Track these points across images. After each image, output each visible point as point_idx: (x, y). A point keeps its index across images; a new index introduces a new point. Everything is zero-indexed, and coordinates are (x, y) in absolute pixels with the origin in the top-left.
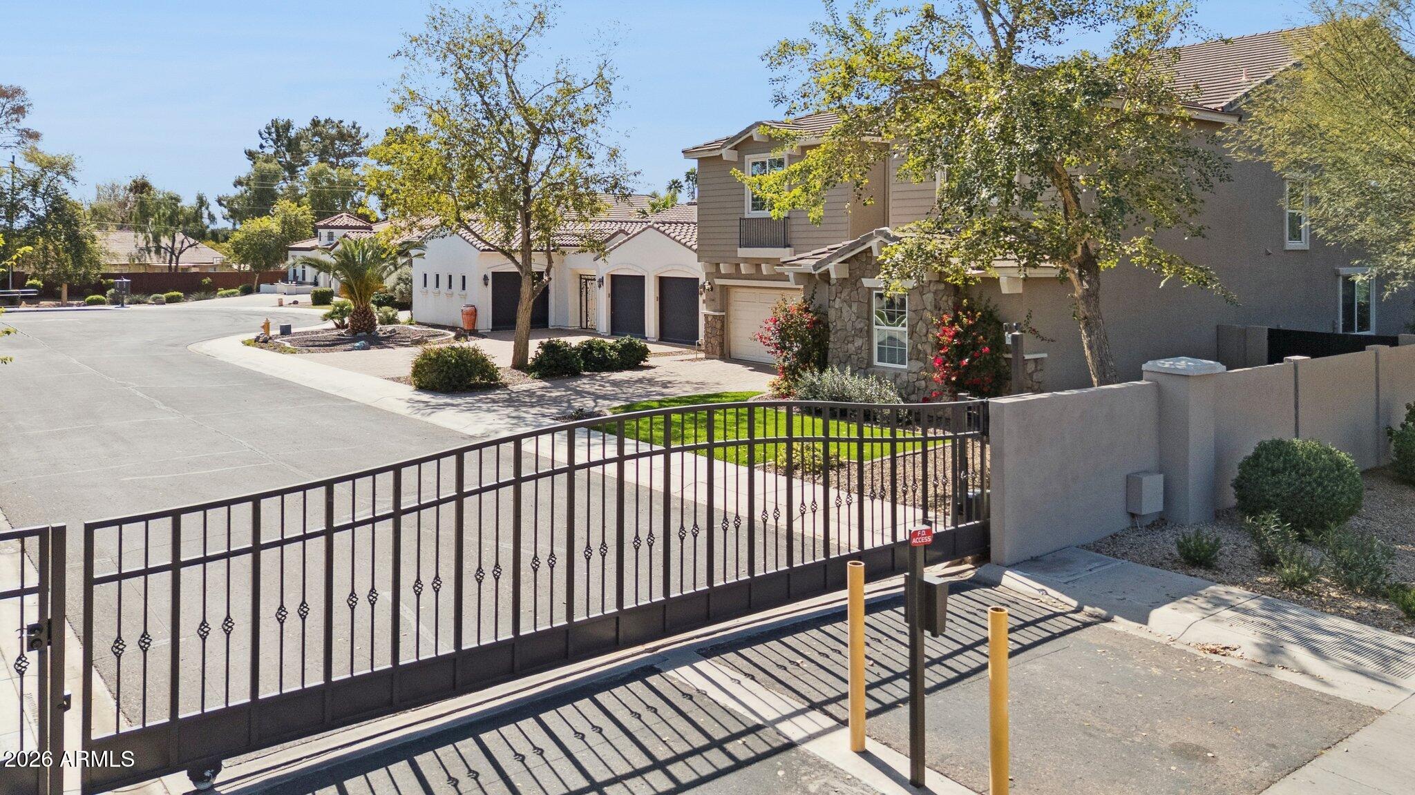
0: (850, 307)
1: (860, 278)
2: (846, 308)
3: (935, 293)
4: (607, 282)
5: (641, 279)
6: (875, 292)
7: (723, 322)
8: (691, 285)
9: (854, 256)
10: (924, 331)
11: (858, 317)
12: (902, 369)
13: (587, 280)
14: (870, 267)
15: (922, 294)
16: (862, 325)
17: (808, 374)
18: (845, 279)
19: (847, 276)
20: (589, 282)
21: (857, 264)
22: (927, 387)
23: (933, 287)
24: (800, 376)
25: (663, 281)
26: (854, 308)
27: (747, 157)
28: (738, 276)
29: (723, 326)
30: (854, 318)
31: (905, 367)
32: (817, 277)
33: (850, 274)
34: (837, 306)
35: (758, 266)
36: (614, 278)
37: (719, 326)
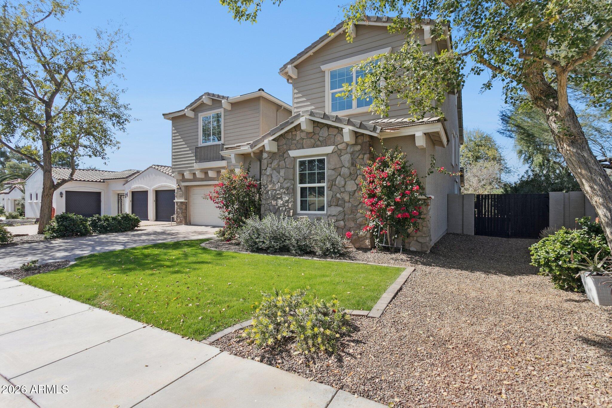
0: (279, 173)
1: (287, 151)
2: (275, 173)
3: (352, 153)
4: (130, 195)
5: (146, 192)
6: (298, 160)
7: (186, 206)
8: (171, 193)
9: (281, 135)
10: (343, 183)
11: (285, 179)
12: (321, 214)
13: (121, 196)
14: (295, 142)
15: (340, 156)
16: (289, 184)
17: (249, 221)
18: (274, 153)
19: (276, 150)
20: (122, 197)
21: (283, 141)
22: (345, 225)
23: (350, 150)
24: (244, 223)
25: (157, 193)
26: (282, 173)
27: (199, 114)
28: (195, 179)
29: (186, 207)
30: (282, 180)
31: (325, 212)
32: (252, 155)
33: (278, 149)
34: (268, 173)
35: (206, 173)
36: (133, 193)
37: (184, 207)
